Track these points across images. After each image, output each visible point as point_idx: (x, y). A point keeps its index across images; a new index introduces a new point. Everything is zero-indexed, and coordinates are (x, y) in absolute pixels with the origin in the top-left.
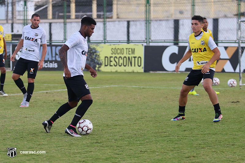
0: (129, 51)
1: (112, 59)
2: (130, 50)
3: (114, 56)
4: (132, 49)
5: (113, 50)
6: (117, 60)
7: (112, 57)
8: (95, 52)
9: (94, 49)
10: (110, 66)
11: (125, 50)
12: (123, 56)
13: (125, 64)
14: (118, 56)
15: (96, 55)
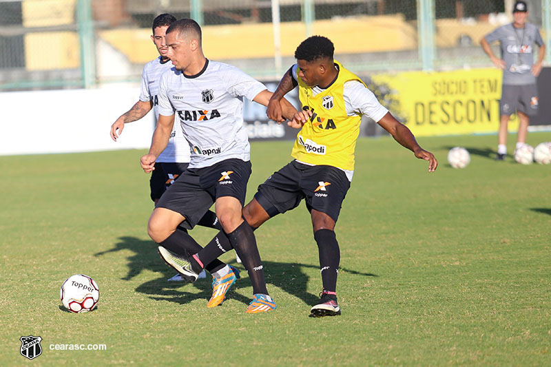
0: (482, 86)
1: (436, 108)
2: (486, 84)
3: (440, 99)
4: (490, 82)
5: (437, 86)
6: (449, 109)
7: (435, 102)
8: (388, 92)
9: (385, 85)
10: (431, 123)
11: (471, 85)
12: (464, 99)
13: (472, 117)
14: (451, 99)
15: (391, 101)
